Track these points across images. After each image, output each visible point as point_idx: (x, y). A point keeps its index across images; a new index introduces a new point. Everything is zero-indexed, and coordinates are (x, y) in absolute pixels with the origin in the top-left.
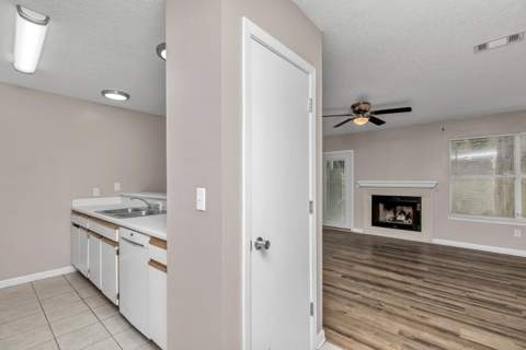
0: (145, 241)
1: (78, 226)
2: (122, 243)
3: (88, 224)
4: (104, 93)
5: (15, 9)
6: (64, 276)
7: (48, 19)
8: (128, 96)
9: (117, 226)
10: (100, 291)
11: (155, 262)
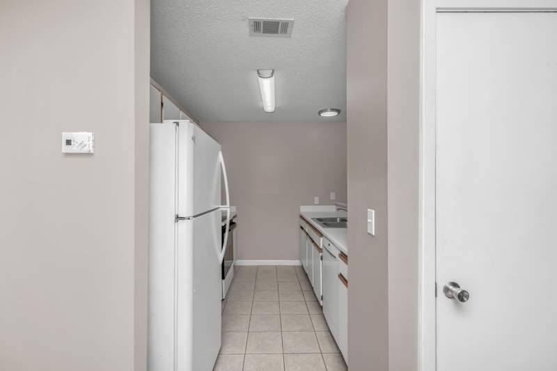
0: (336, 253)
1: (302, 228)
2: (324, 250)
3: (307, 228)
4: (320, 112)
5: (256, 73)
6: (294, 267)
7: (273, 71)
8: (338, 111)
9: (321, 235)
10: (312, 288)
11: (343, 277)
